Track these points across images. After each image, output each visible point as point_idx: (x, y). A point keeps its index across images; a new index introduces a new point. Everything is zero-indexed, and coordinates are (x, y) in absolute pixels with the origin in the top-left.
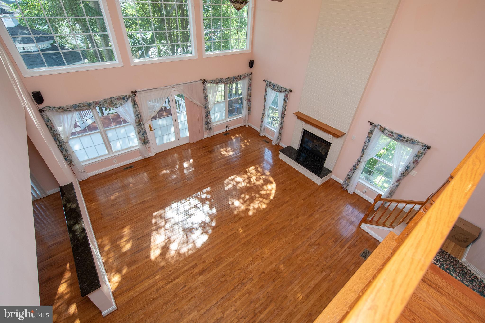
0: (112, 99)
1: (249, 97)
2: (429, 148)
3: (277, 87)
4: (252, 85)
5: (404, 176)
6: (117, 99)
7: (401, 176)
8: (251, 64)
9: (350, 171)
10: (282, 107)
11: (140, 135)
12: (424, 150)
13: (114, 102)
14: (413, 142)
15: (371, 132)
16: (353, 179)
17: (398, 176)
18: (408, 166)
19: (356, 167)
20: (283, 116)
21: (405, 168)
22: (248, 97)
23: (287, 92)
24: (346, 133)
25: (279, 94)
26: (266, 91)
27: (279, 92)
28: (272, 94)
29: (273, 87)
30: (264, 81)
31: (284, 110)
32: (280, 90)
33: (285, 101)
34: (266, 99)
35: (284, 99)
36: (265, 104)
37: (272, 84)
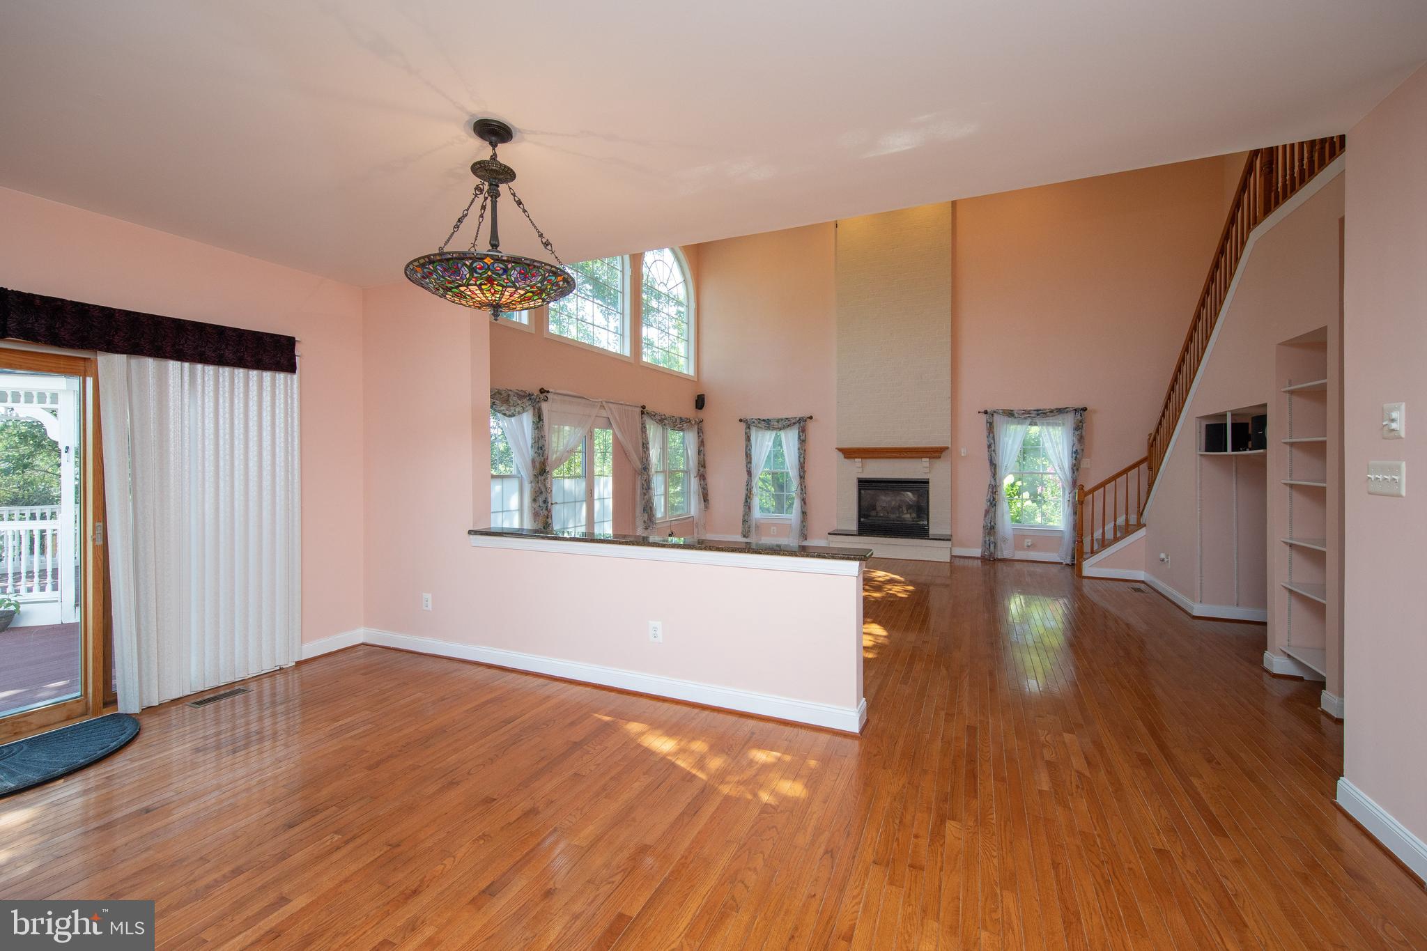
0: (510, 393)
1: (702, 469)
2: (1085, 409)
3: (778, 422)
4: (705, 443)
5: (1078, 470)
6: (518, 394)
7: (1074, 473)
8: (700, 402)
9: (985, 516)
10: (797, 455)
11: (536, 506)
12: (1081, 415)
13: (511, 402)
14: (1061, 411)
15: (990, 427)
16: (999, 526)
17: (1069, 479)
18: (1074, 450)
19: (994, 499)
20: (802, 474)
21: (1072, 457)
22: (699, 470)
23: (802, 424)
24: (950, 446)
25: (782, 433)
26: (748, 439)
27: (784, 428)
28: (764, 442)
29: (768, 424)
30: (741, 420)
31: (802, 460)
32: (785, 424)
33: (802, 441)
34: (750, 455)
35: (799, 437)
36: (751, 467)
37: (764, 420)
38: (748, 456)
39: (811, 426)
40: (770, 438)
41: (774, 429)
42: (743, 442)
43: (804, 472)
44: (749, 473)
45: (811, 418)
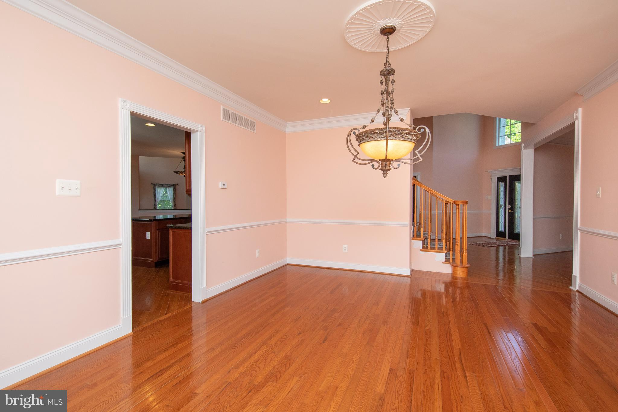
3: (166, 185)
23: (174, 186)
25: (167, 189)
26: (155, 190)
27: (168, 187)
28: (160, 192)
29: (162, 186)
30: (152, 184)
31: (174, 197)
32: (169, 186)
33: (175, 191)
34: (156, 195)
35: (173, 189)
36: (156, 199)
37: (161, 184)
38: (155, 195)
39: (177, 186)
40: (163, 190)
41: (165, 187)
42: (153, 191)
43: (175, 200)
44: (155, 201)
45: (177, 184)
